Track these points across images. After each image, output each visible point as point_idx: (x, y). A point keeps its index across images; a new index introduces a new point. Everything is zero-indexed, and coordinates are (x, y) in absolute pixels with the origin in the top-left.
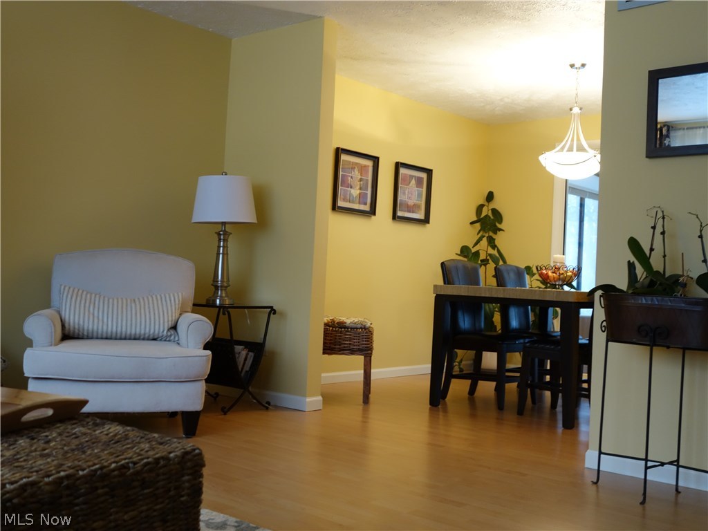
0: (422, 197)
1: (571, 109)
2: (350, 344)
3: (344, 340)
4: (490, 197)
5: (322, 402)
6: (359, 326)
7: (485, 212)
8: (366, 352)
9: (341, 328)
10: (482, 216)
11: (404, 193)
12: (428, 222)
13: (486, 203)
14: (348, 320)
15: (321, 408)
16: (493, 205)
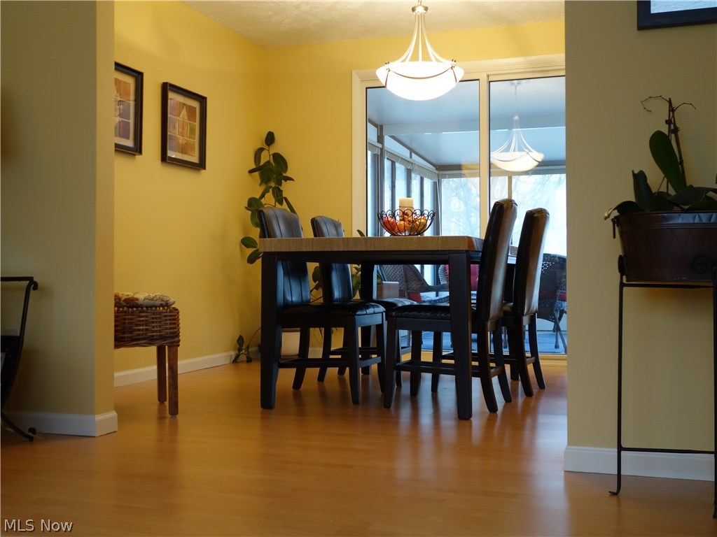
0: (195, 134)
2: (147, 330)
3: (137, 325)
4: (270, 139)
5: (117, 419)
6: (158, 303)
7: (265, 157)
8: (172, 340)
9: (132, 308)
10: (262, 163)
11: (174, 127)
12: (204, 168)
13: (267, 147)
14: (141, 297)
15: (116, 429)
16: (275, 149)
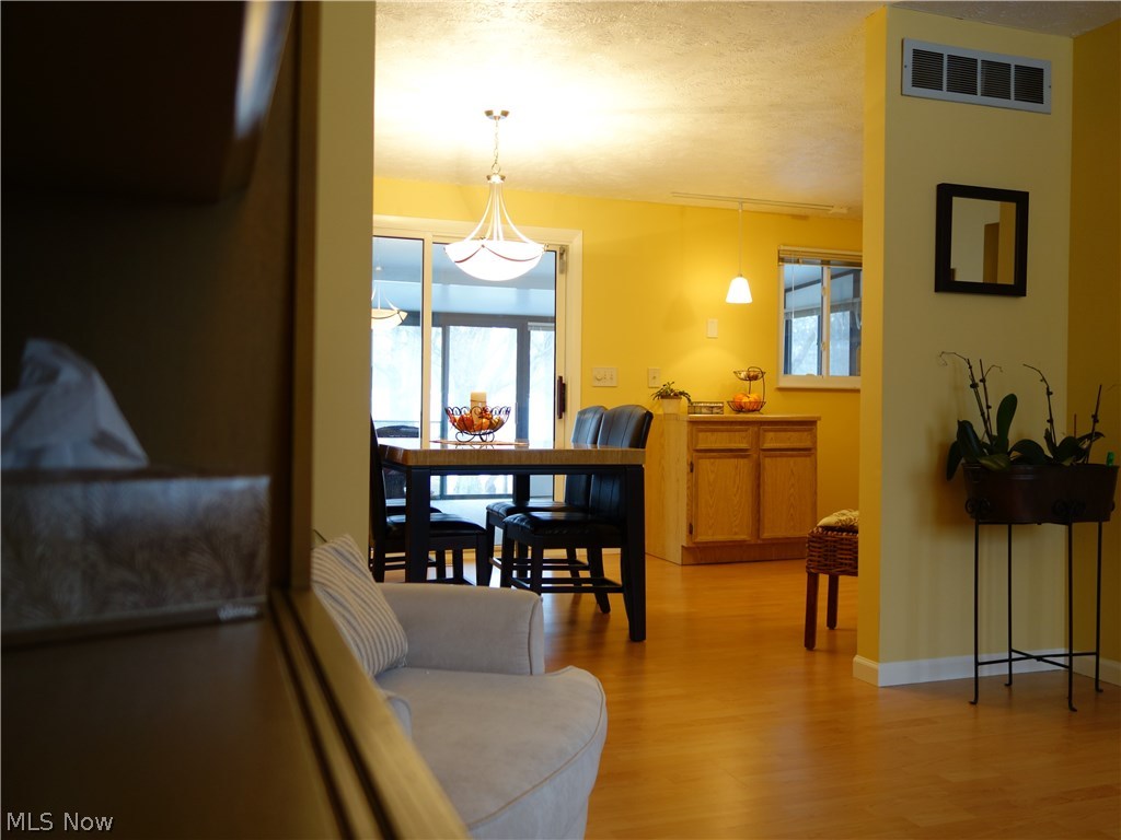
1: (489, 178)
